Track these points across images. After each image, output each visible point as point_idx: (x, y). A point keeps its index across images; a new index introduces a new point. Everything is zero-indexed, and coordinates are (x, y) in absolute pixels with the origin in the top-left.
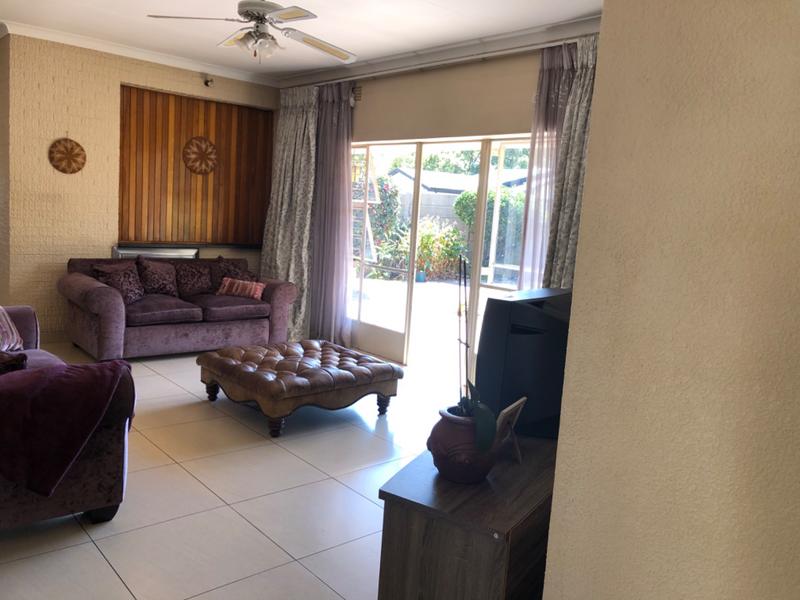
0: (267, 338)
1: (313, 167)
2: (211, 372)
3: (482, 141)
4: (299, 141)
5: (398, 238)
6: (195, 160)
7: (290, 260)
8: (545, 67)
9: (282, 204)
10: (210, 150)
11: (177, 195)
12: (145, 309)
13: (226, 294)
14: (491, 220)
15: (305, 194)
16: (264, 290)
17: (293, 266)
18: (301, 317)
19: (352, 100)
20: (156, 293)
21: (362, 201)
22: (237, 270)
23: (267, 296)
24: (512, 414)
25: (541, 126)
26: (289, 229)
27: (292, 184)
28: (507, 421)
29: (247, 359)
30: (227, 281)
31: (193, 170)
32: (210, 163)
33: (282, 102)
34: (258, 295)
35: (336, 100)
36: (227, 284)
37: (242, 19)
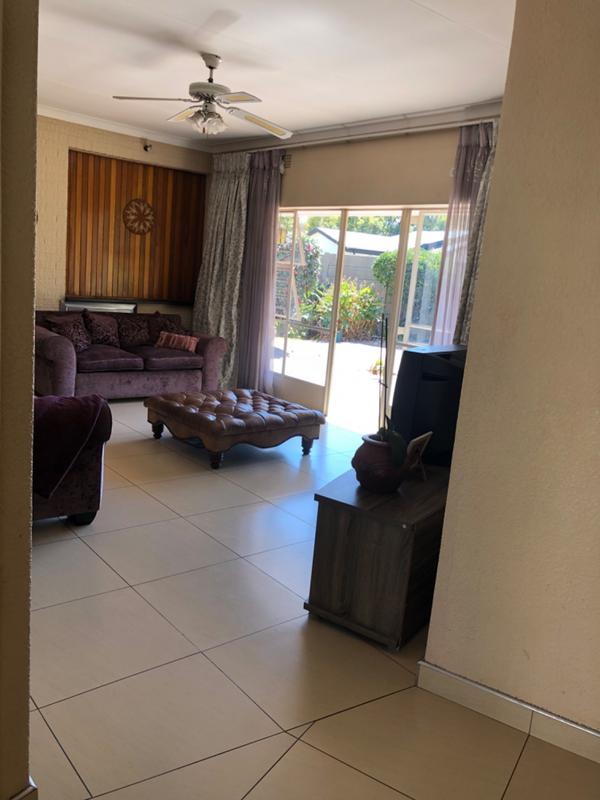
0: (200, 388)
1: (243, 230)
2: (158, 413)
3: (403, 210)
4: (231, 205)
5: (316, 299)
6: (135, 221)
7: (221, 317)
8: (463, 144)
9: (214, 264)
10: (148, 212)
11: (117, 253)
12: (94, 357)
13: (164, 347)
14: (409, 284)
15: (236, 255)
16: (198, 344)
17: (223, 323)
18: (230, 370)
19: (282, 168)
20: (102, 343)
21: (289, 263)
22: (173, 325)
23: (201, 349)
24: (420, 444)
25: (457, 199)
26: (220, 288)
27: (223, 245)
28: (416, 450)
29: (189, 402)
30: (164, 334)
31: (131, 230)
32: (148, 224)
33: (215, 167)
34: (192, 348)
35: (267, 167)
36: (164, 337)
37: (192, 99)
